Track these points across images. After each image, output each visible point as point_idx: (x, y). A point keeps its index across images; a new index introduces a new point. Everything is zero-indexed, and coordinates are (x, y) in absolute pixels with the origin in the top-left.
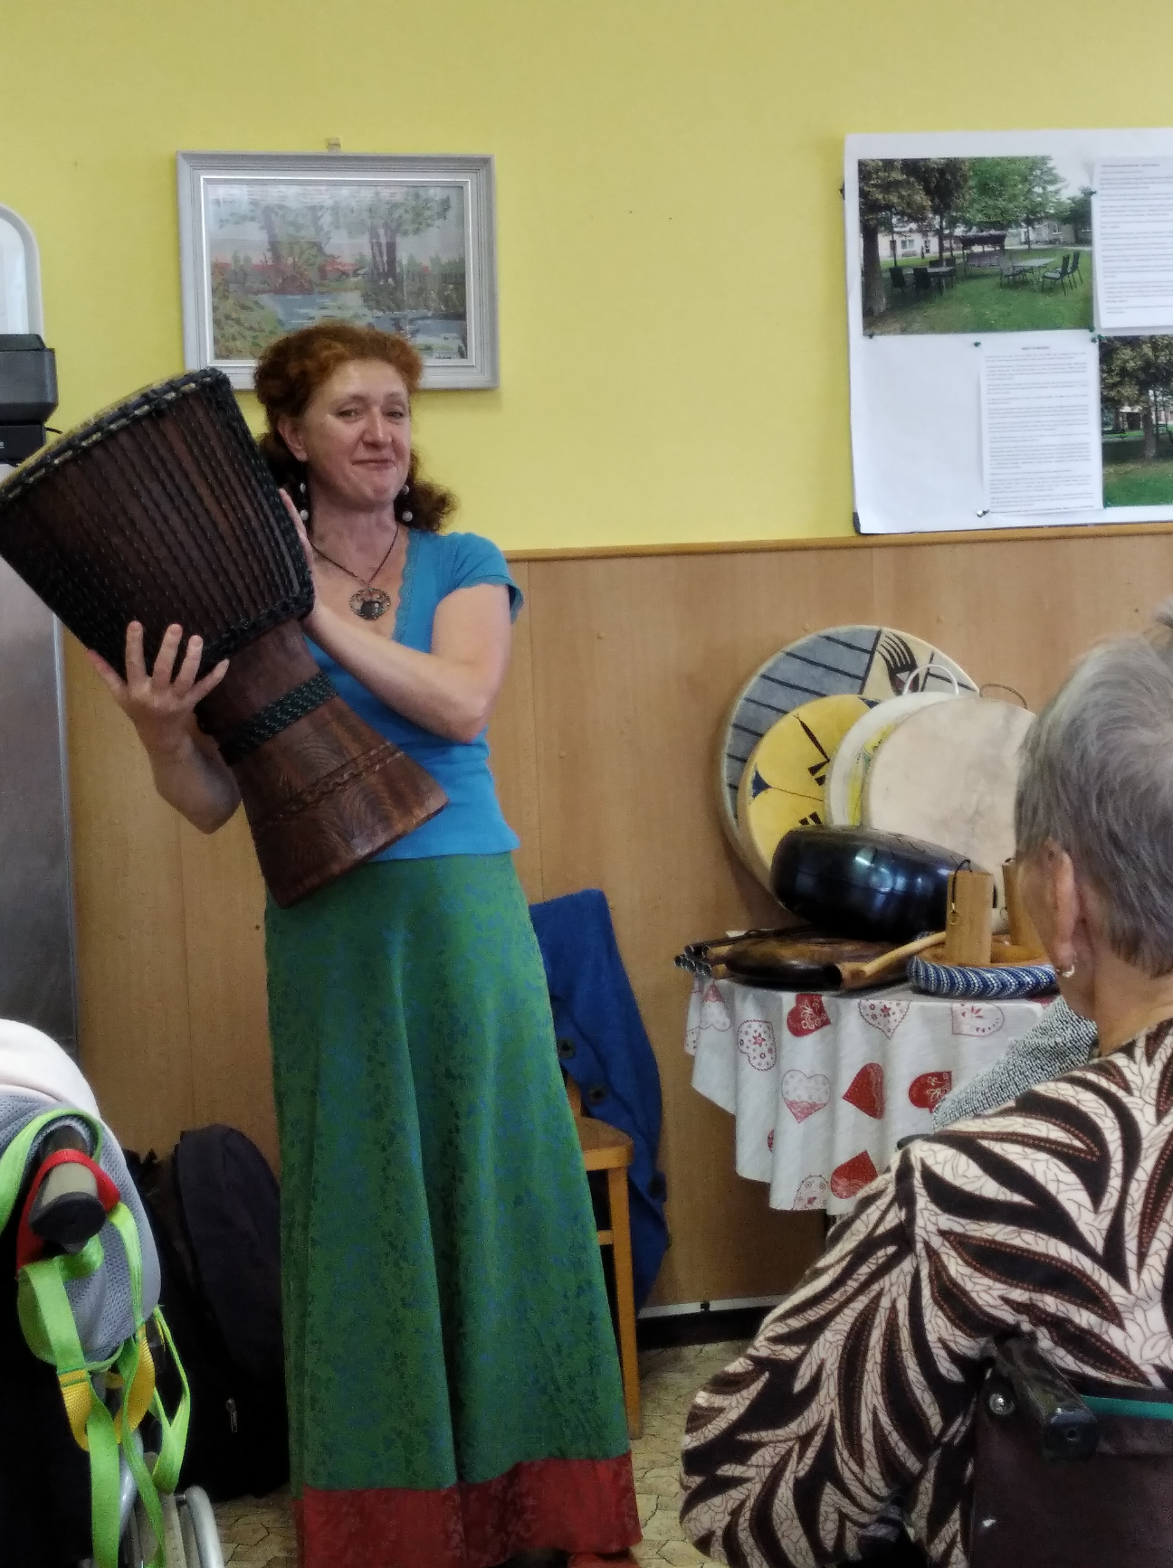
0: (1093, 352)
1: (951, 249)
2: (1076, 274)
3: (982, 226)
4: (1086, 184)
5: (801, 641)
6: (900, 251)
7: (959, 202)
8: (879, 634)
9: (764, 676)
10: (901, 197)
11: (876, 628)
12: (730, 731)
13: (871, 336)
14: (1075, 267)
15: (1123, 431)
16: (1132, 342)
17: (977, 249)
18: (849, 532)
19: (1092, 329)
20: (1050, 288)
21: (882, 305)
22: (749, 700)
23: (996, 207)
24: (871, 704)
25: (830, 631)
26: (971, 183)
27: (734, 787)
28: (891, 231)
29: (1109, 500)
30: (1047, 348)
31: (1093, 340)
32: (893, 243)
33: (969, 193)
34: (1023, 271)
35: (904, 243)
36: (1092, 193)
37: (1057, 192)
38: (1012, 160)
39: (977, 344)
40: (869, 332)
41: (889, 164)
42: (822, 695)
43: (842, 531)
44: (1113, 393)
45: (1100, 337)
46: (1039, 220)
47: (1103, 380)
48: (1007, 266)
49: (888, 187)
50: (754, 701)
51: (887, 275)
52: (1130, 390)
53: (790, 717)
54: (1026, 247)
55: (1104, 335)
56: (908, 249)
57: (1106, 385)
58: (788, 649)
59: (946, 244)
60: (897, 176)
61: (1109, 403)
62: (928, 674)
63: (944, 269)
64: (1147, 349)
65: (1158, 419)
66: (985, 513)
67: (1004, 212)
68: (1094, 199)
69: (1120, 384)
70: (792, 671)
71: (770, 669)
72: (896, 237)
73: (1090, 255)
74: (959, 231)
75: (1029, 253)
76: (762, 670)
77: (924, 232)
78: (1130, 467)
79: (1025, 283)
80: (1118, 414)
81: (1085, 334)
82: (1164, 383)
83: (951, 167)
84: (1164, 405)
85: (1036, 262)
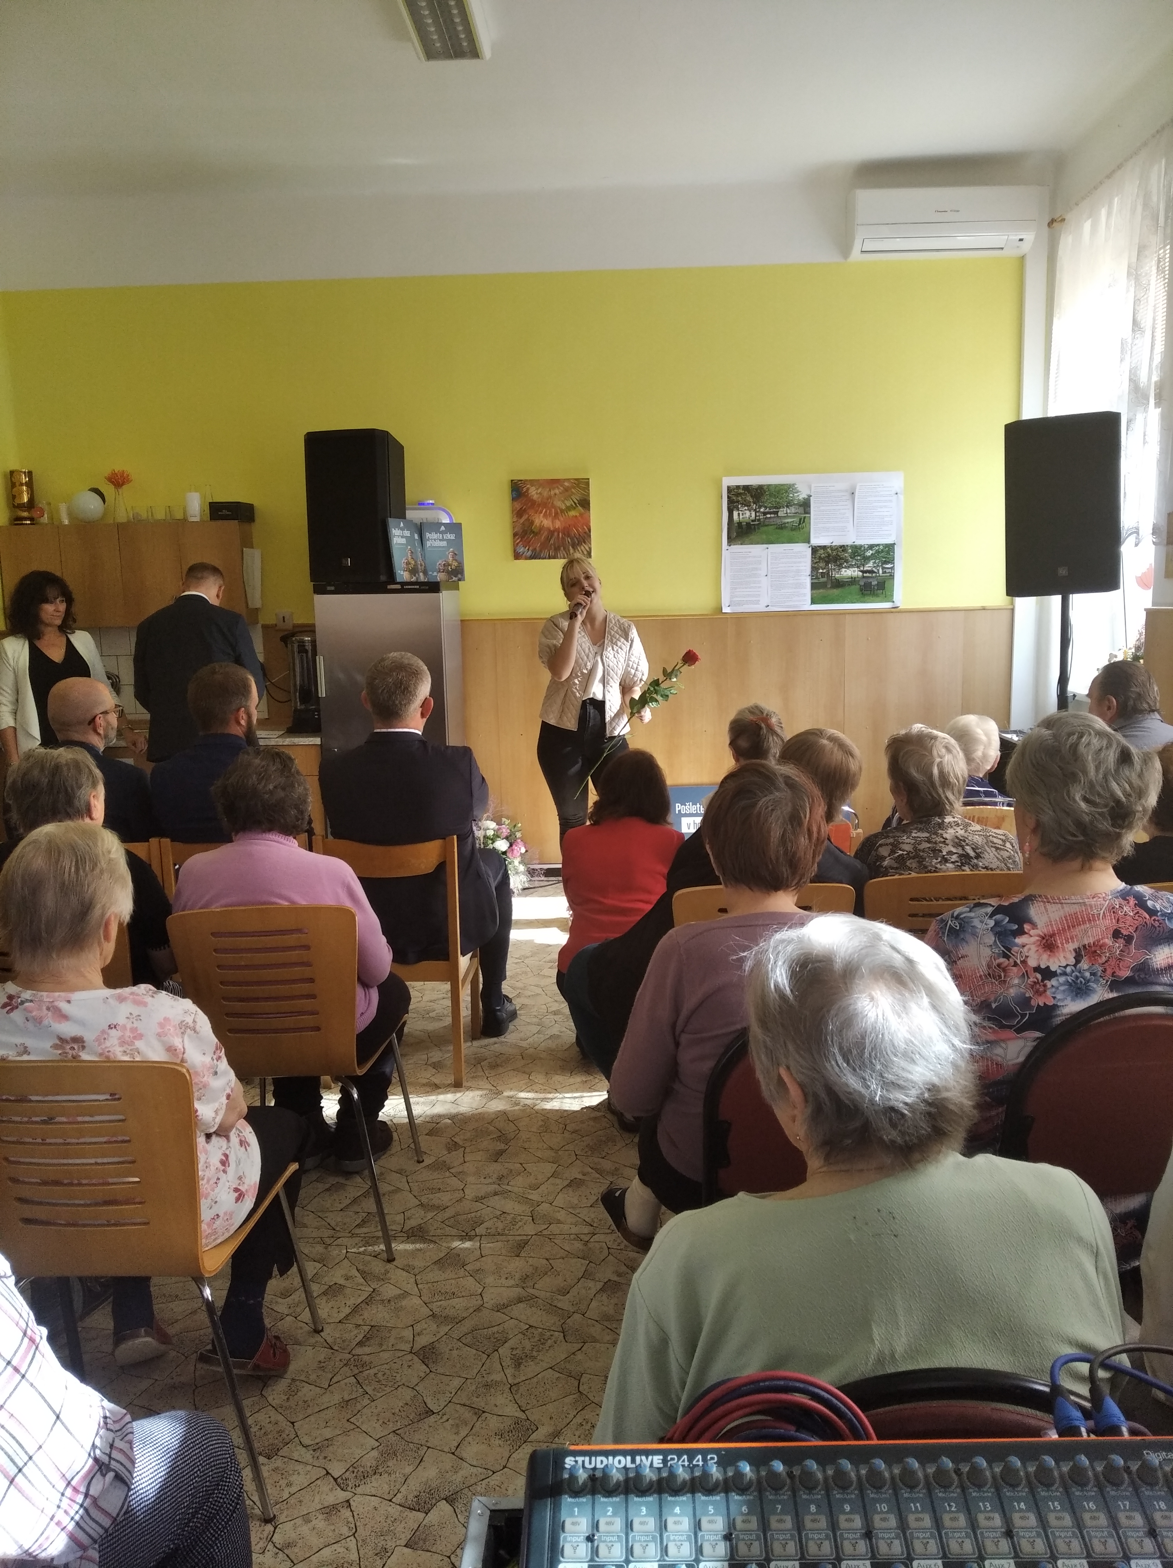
0: (809, 552)
1: (759, 516)
2: (804, 524)
3: (770, 508)
4: (808, 493)
6: (741, 517)
7: (762, 499)
10: (742, 498)
13: (730, 546)
14: (804, 522)
15: (819, 579)
16: (824, 548)
17: (768, 516)
19: (809, 543)
20: (793, 529)
21: (734, 535)
23: (775, 501)
26: (766, 493)
28: (738, 510)
29: (813, 602)
30: (792, 550)
31: (810, 547)
32: (739, 514)
33: (765, 497)
34: (785, 523)
35: (743, 514)
36: (810, 496)
37: (798, 496)
38: (782, 485)
39: (767, 548)
40: (730, 544)
41: (738, 487)
44: (816, 565)
46: (791, 506)
47: (812, 561)
48: (778, 521)
49: (737, 495)
51: (736, 525)
52: (822, 564)
54: (786, 515)
55: (813, 545)
56: (745, 516)
57: (813, 563)
59: (758, 514)
60: (740, 491)
61: (814, 569)
63: (757, 522)
64: (829, 550)
65: (833, 574)
66: (768, 606)
67: (778, 503)
68: (811, 499)
69: (819, 562)
72: (740, 512)
73: (809, 517)
74: (762, 510)
75: (787, 517)
77: (750, 511)
78: (821, 591)
79: (786, 527)
80: (817, 573)
81: (806, 545)
82: (835, 562)
83: (760, 487)
84: (834, 569)
85: (790, 520)
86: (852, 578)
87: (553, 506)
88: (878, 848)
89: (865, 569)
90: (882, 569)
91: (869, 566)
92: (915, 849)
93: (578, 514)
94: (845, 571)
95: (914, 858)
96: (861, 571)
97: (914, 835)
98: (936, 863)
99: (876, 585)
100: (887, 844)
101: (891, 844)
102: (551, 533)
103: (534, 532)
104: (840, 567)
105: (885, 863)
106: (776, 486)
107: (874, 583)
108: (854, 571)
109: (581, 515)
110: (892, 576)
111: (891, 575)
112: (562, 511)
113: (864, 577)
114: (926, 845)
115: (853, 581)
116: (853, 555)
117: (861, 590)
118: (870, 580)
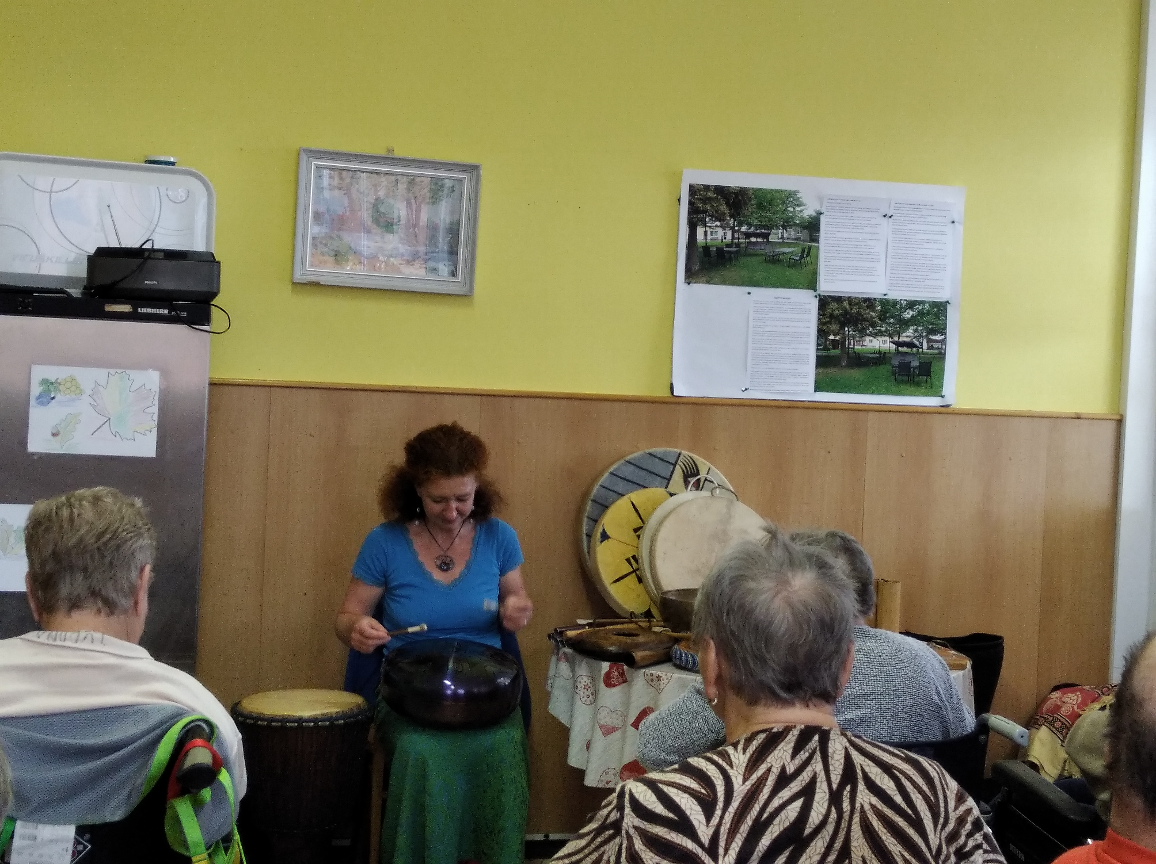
0: (815, 304)
1: (738, 238)
2: (809, 258)
3: (757, 227)
4: (818, 208)
5: (636, 455)
6: (709, 237)
7: (745, 212)
8: (680, 454)
9: (612, 474)
10: (712, 206)
11: (679, 451)
12: (590, 502)
13: (689, 284)
14: (808, 254)
15: (829, 350)
16: (838, 299)
17: (753, 239)
18: (667, 394)
19: (815, 290)
20: (794, 264)
21: (696, 267)
22: (601, 486)
23: (765, 217)
24: (672, 495)
25: (651, 450)
26: (753, 202)
27: (589, 536)
28: (705, 225)
29: (819, 387)
30: (789, 298)
31: (816, 297)
32: (706, 232)
33: (751, 208)
34: (779, 254)
35: (712, 232)
36: (821, 214)
37: (801, 211)
38: (777, 191)
39: (749, 293)
40: (688, 281)
41: (707, 187)
42: (645, 487)
43: (664, 393)
44: (825, 327)
45: (819, 295)
46: (790, 226)
47: (819, 320)
48: (769, 250)
49: (705, 200)
50: (604, 487)
51: (701, 250)
52: (834, 327)
53: (626, 498)
54: (781, 240)
55: (822, 294)
56: (714, 236)
57: (821, 323)
58: (628, 458)
59: (736, 235)
60: (711, 194)
61: (822, 333)
62: (706, 479)
63: (734, 249)
64: (846, 304)
65: (849, 344)
66: (746, 389)
67: (770, 219)
68: (822, 218)
69: (829, 322)
70: (628, 471)
71: (615, 470)
72: (708, 229)
73: (818, 248)
74: (744, 229)
75: (783, 244)
76: (611, 469)
77: (724, 228)
78: (831, 370)
79: (779, 261)
80: (826, 339)
81: (811, 293)
82: (855, 325)
83: (742, 192)
84: (854, 337)
85: (786, 250)
86: (880, 353)
89: (901, 340)
90: (928, 342)
91: (908, 335)
94: (871, 341)
96: (894, 343)
99: (917, 367)
104: (863, 333)
107: (915, 363)
108: (884, 342)
110: (941, 356)
111: (940, 353)
113: (898, 353)
115: (882, 358)
116: (883, 317)
117: (894, 374)
118: (907, 359)
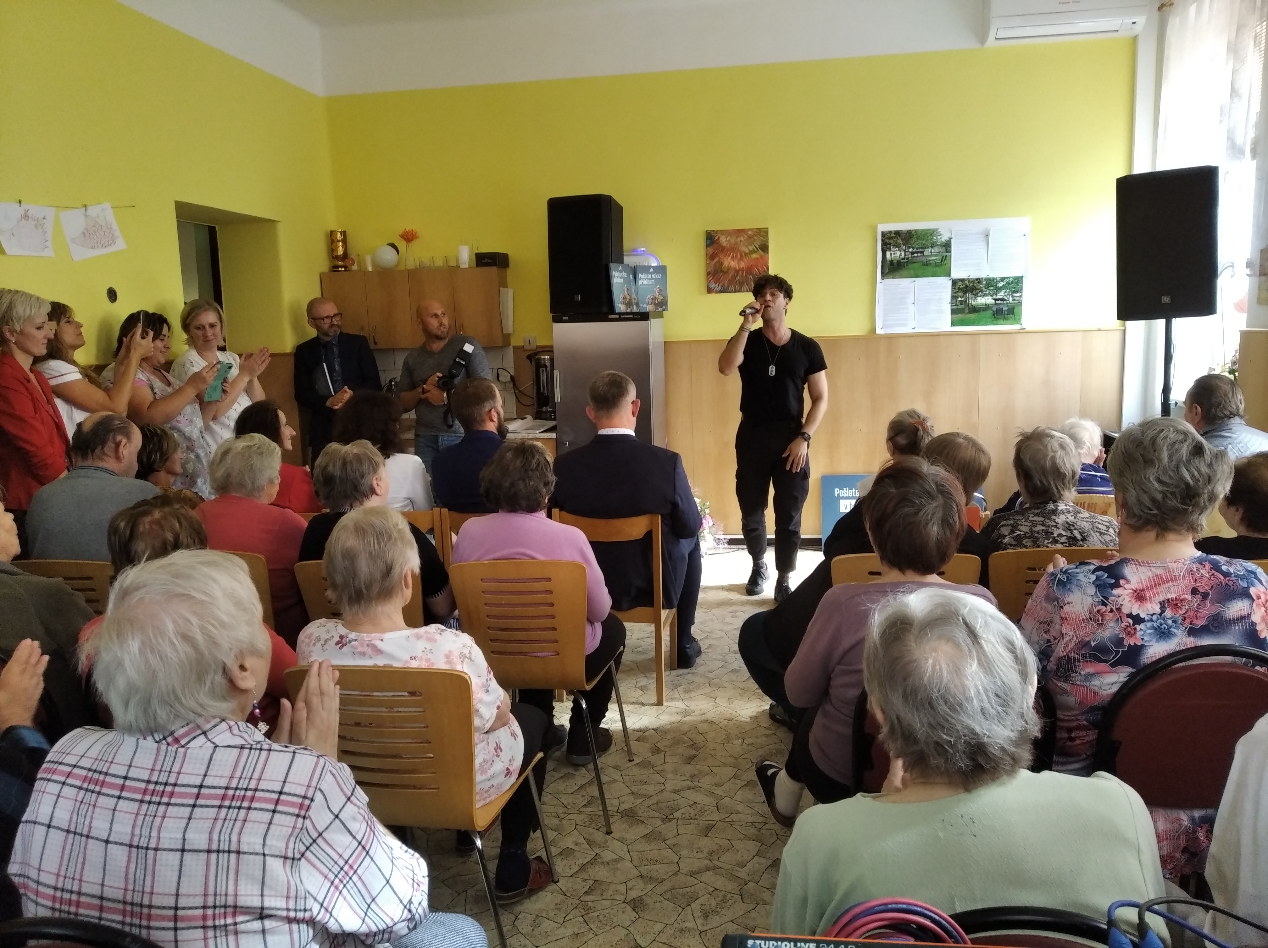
0: (950, 284)
2: (946, 261)
3: (917, 248)
4: (949, 236)
6: (893, 256)
7: (911, 242)
10: (893, 241)
13: (884, 279)
14: (946, 259)
15: (957, 305)
16: (962, 280)
17: (916, 255)
19: (950, 277)
20: (937, 265)
21: (887, 271)
23: (921, 243)
26: (914, 236)
28: (890, 250)
29: (953, 324)
30: (935, 282)
31: (950, 280)
32: (891, 254)
33: (914, 239)
34: (930, 261)
35: (895, 254)
36: (951, 238)
37: (941, 238)
38: (927, 230)
39: (914, 281)
41: (890, 232)
44: (955, 295)
46: (935, 246)
47: (952, 291)
48: (924, 259)
49: (890, 238)
51: (889, 262)
52: (960, 294)
54: (931, 254)
55: (953, 278)
56: (895, 256)
57: (953, 293)
59: (907, 254)
60: (893, 235)
61: (954, 297)
63: (906, 260)
64: (966, 282)
65: (970, 302)
66: (914, 328)
67: (924, 244)
68: (952, 240)
69: (958, 292)
72: (892, 252)
73: (950, 256)
74: (911, 250)
75: (931, 256)
77: (900, 251)
78: (959, 315)
79: (930, 264)
80: (956, 301)
81: (948, 278)
82: (972, 292)
83: (910, 232)
84: (971, 298)
85: (933, 258)
86: (986, 305)
87: (739, 250)
88: (1000, 527)
89: (998, 297)
90: (1012, 297)
91: (1001, 295)
92: (1031, 530)
93: (758, 257)
94: (981, 299)
95: (1029, 538)
96: (994, 299)
97: (1031, 519)
98: (1048, 543)
99: (1007, 310)
100: (1008, 525)
101: (1012, 525)
102: (737, 272)
103: (723, 271)
104: (976, 295)
105: (1006, 540)
106: (923, 230)
107: (1005, 309)
108: (988, 299)
109: (761, 257)
110: (1020, 303)
112: (746, 254)
113: (996, 304)
114: (1040, 528)
115: (987, 307)
116: (987, 286)
117: (994, 315)
118: (1001, 307)
